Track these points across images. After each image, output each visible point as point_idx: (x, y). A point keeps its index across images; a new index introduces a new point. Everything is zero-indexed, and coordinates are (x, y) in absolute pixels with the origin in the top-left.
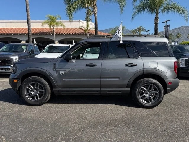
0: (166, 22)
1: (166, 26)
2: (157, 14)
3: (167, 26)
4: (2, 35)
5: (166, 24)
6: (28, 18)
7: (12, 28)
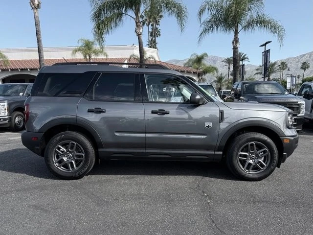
0: (265, 45)
1: (265, 52)
2: (236, 33)
3: (267, 51)
4: (13, 71)
5: (265, 49)
6: (38, 45)
7: (31, 60)
